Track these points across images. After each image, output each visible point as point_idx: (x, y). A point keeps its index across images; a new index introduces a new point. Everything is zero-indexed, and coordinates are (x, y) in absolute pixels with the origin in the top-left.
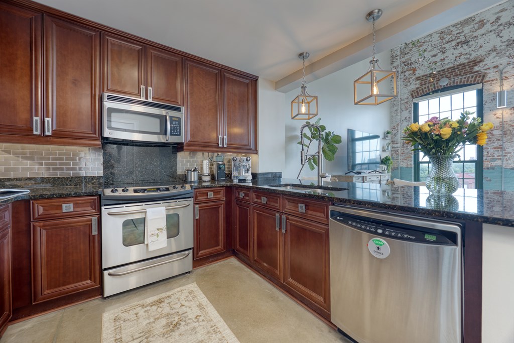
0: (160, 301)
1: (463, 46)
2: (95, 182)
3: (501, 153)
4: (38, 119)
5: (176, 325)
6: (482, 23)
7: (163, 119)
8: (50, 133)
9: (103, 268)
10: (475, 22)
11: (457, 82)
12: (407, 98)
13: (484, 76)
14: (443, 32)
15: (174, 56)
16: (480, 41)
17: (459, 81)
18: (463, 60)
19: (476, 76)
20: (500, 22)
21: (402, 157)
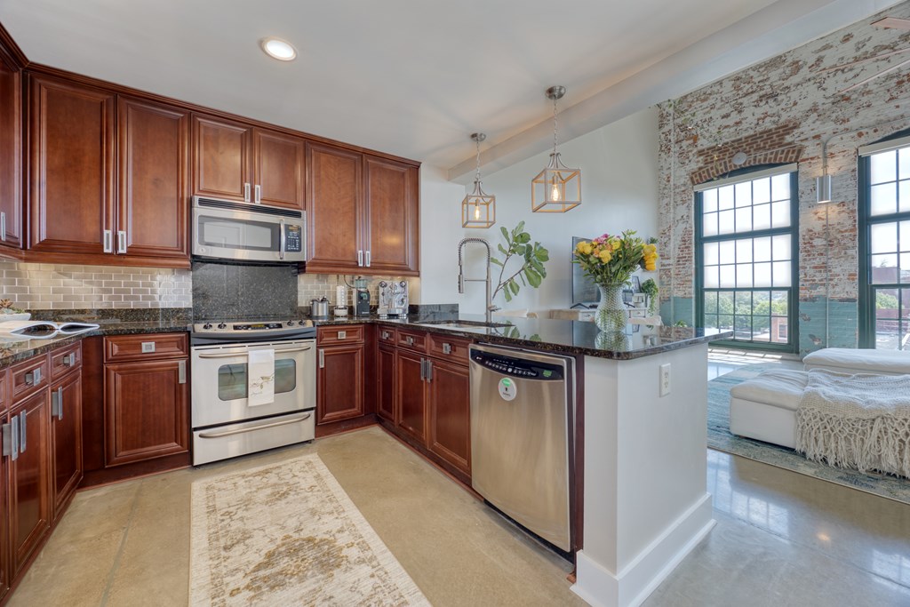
0: (267, 472)
1: (769, 101)
2: (181, 316)
3: (824, 275)
4: (110, 232)
5: (284, 494)
6: (796, 67)
7: (275, 229)
8: (124, 251)
9: (193, 427)
10: (786, 64)
11: (760, 160)
12: (684, 185)
13: (800, 151)
14: (738, 79)
15: (292, 139)
16: (794, 95)
17: (762, 158)
18: (768, 124)
19: (789, 151)
20: (822, 66)
21: (676, 282)
